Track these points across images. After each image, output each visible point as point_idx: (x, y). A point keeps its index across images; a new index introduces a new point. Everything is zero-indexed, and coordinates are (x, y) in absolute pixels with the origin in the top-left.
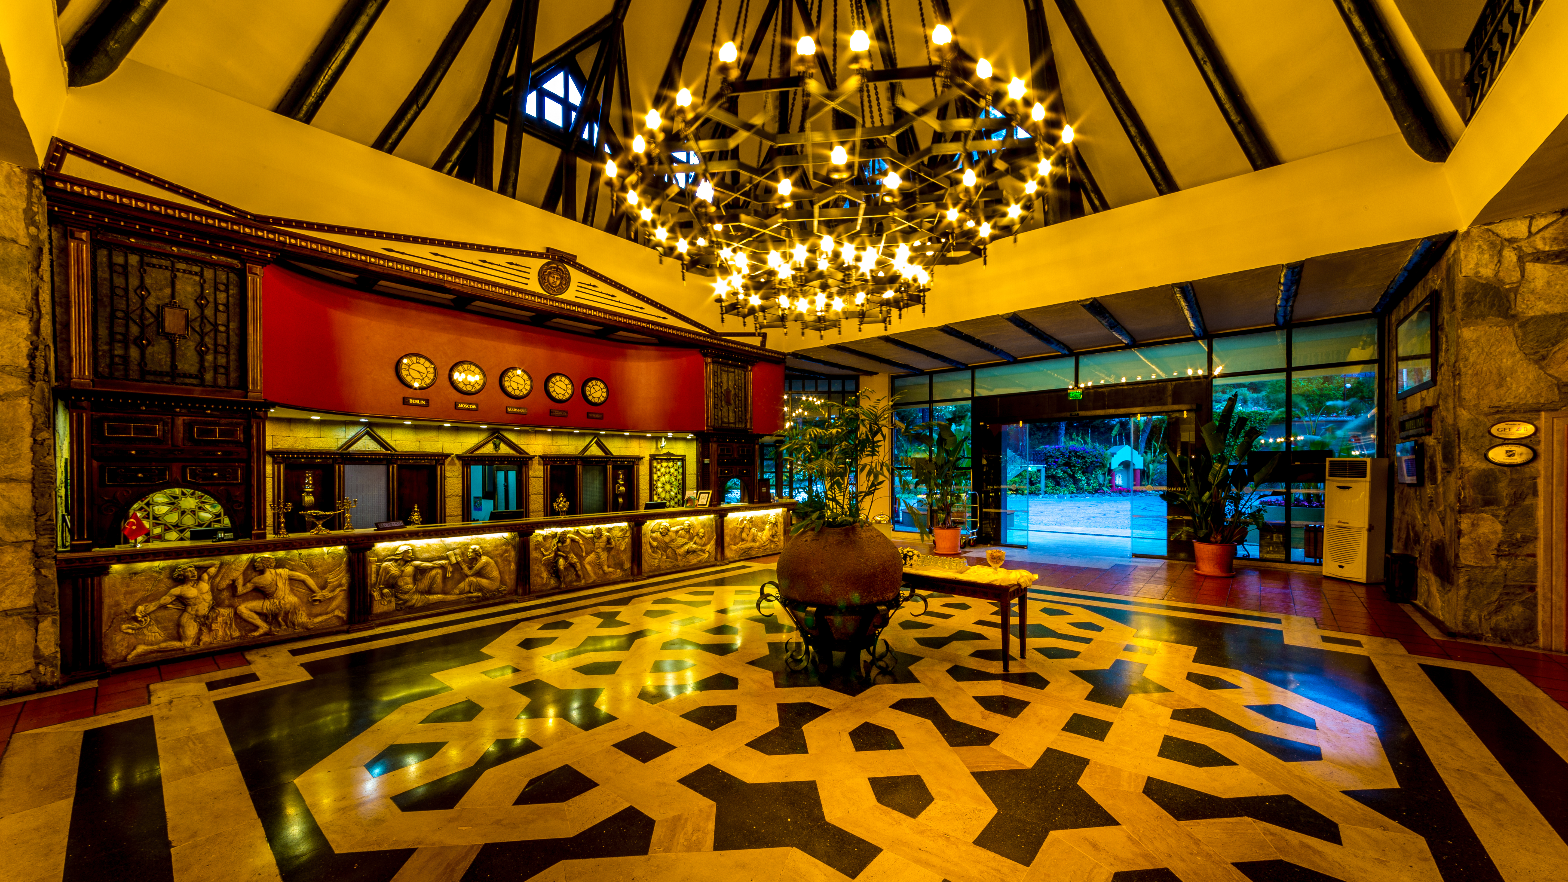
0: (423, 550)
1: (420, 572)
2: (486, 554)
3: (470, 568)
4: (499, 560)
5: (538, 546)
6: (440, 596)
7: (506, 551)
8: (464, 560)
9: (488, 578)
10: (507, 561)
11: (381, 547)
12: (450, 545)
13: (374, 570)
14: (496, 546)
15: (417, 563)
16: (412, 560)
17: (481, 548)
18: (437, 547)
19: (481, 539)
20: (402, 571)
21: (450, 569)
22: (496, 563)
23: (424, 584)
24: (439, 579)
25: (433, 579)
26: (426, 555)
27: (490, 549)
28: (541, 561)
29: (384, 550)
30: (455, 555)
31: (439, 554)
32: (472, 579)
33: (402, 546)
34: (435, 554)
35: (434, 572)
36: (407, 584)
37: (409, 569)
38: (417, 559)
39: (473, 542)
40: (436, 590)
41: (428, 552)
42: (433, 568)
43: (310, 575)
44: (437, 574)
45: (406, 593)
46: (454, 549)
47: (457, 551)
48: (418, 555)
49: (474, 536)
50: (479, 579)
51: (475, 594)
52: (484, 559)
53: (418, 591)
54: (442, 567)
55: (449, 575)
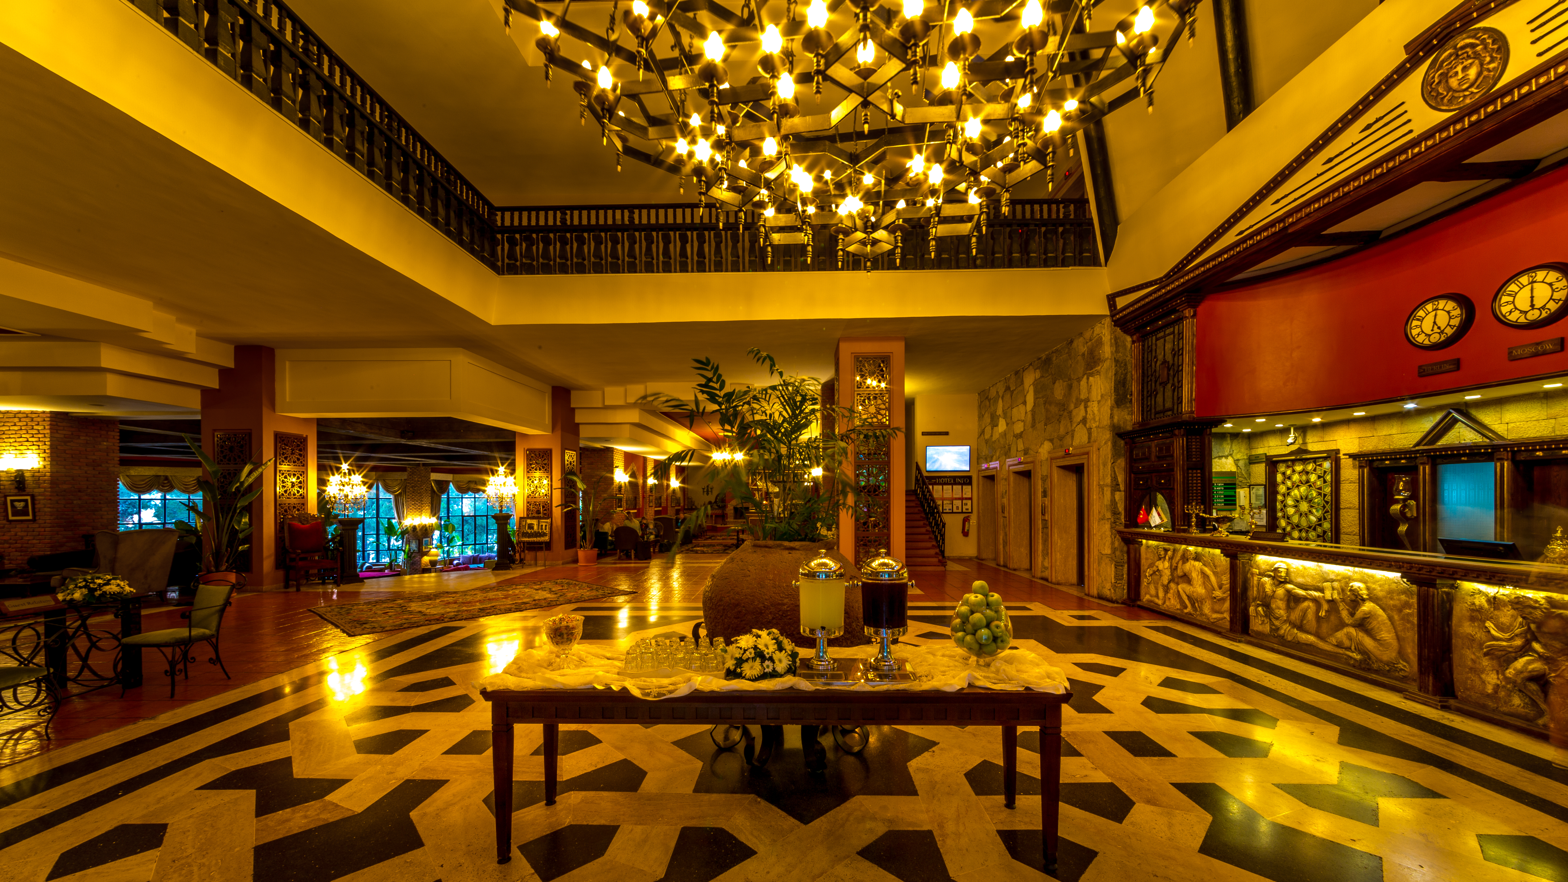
0: (1298, 573)
1: (1293, 600)
2: (1373, 598)
3: (1352, 614)
4: (1396, 617)
5: (1477, 615)
6: (1311, 638)
7: (1407, 605)
8: (1343, 600)
9: (1374, 638)
10: (1405, 619)
11: (1262, 560)
12: (1327, 574)
13: (1255, 582)
14: (1390, 592)
15: (1289, 586)
16: (1285, 582)
17: (1368, 589)
18: (1313, 573)
19: (1369, 576)
20: (1274, 592)
21: (1325, 606)
22: (1390, 618)
23: (1295, 615)
24: (1310, 615)
25: (1305, 612)
26: (1300, 580)
27: (1381, 594)
28: (1481, 645)
29: (1264, 562)
30: (1333, 589)
31: (1314, 583)
32: (1352, 631)
33: (1282, 563)
34: (1309, 581)
35: (1306, 604)
36: (1279, 608)
37: (1280, 591)
38: (1290, 582)
39: (1356, 576)
40: (1307, 627)
41: (1303, 577)
42: (1305, 599)
43: (1214, 573)
44: (1309, 607)
45: (1277, 619)
46: (1332, 581)
47: (1336, 584)
48: (1293, 577)
49: (1357, 569)
50: (1361, 634)
51: (1354, 655)
52: (1368, 606)
53: (1288, 621)
54: (1315, 600)
55: (1322, 613)
